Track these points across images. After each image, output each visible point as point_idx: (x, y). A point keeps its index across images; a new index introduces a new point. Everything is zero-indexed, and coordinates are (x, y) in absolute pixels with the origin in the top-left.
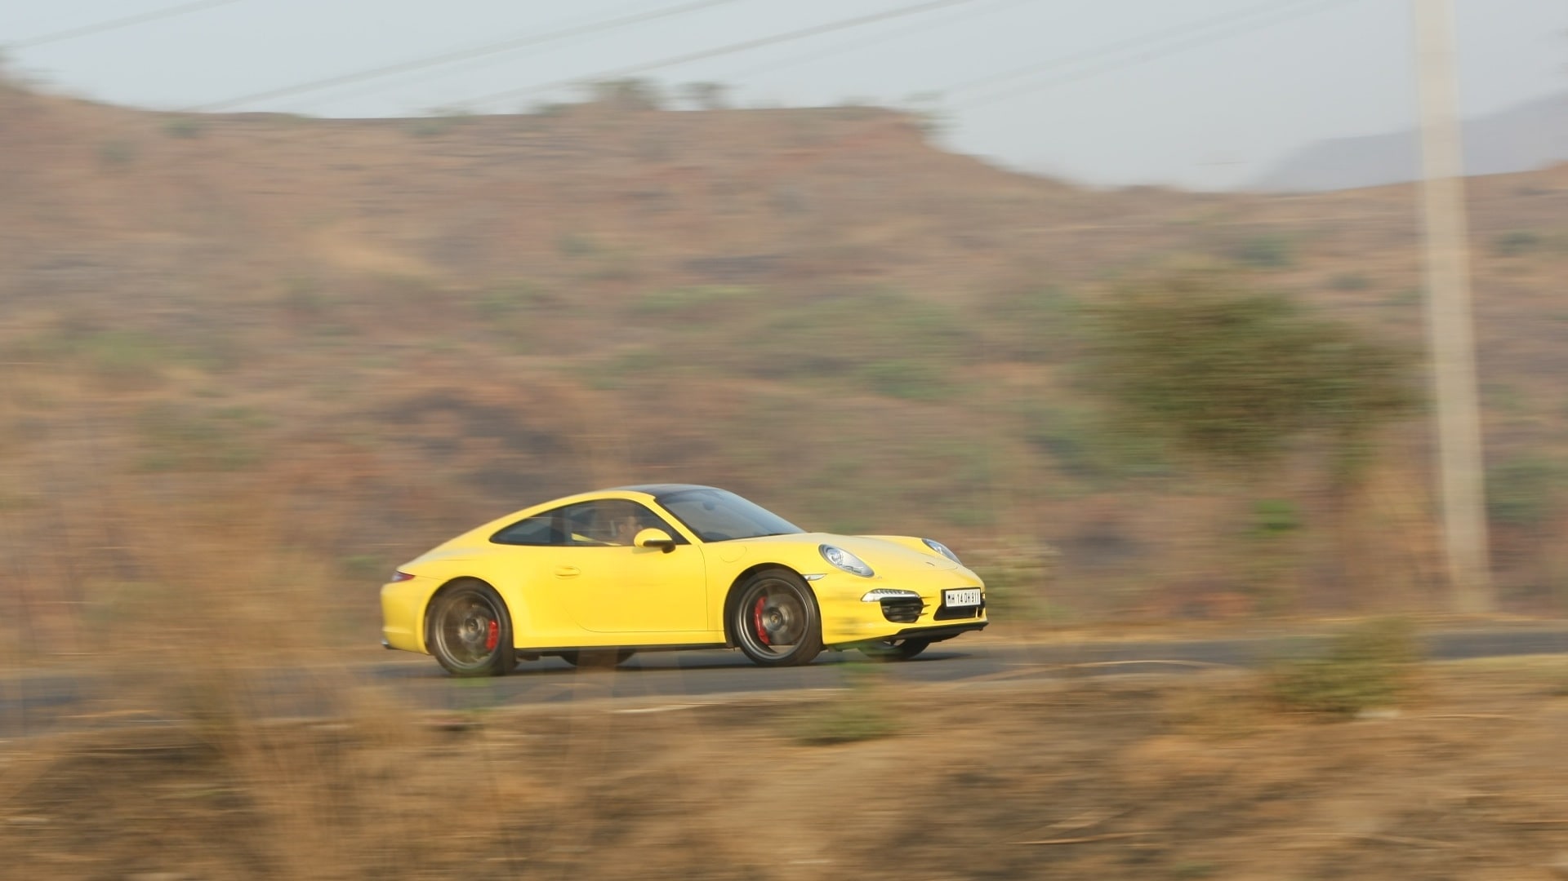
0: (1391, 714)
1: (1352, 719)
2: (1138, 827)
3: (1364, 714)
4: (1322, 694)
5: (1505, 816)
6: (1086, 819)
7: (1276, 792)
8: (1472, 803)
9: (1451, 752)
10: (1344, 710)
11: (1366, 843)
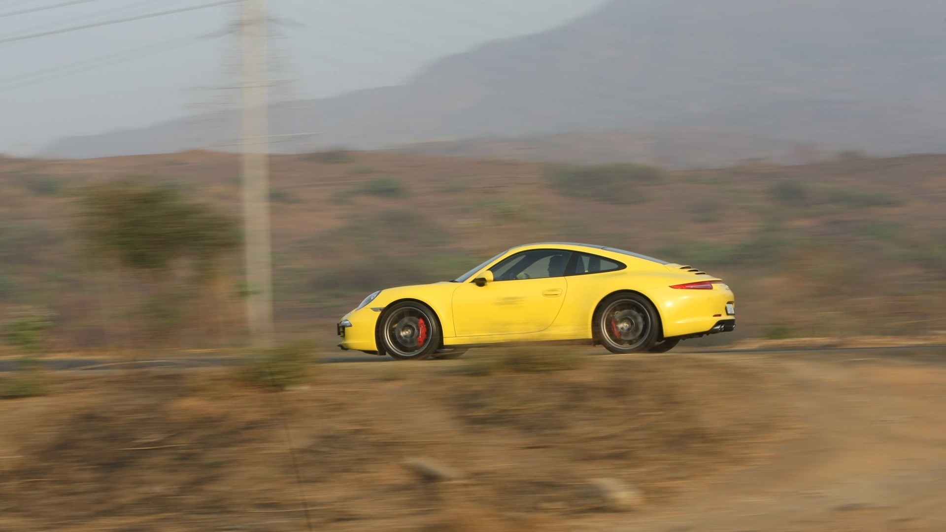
0: (305, 388)
1: (282, 390)
2: (182, 442)
3: (288, 388)
4: (269, 378)
5: (373, 439)
6: (154, 437)
7: (252, 426)
8: (357, 432)
9: (339, 407)
10: (278, 386)
11: (303, 451)
